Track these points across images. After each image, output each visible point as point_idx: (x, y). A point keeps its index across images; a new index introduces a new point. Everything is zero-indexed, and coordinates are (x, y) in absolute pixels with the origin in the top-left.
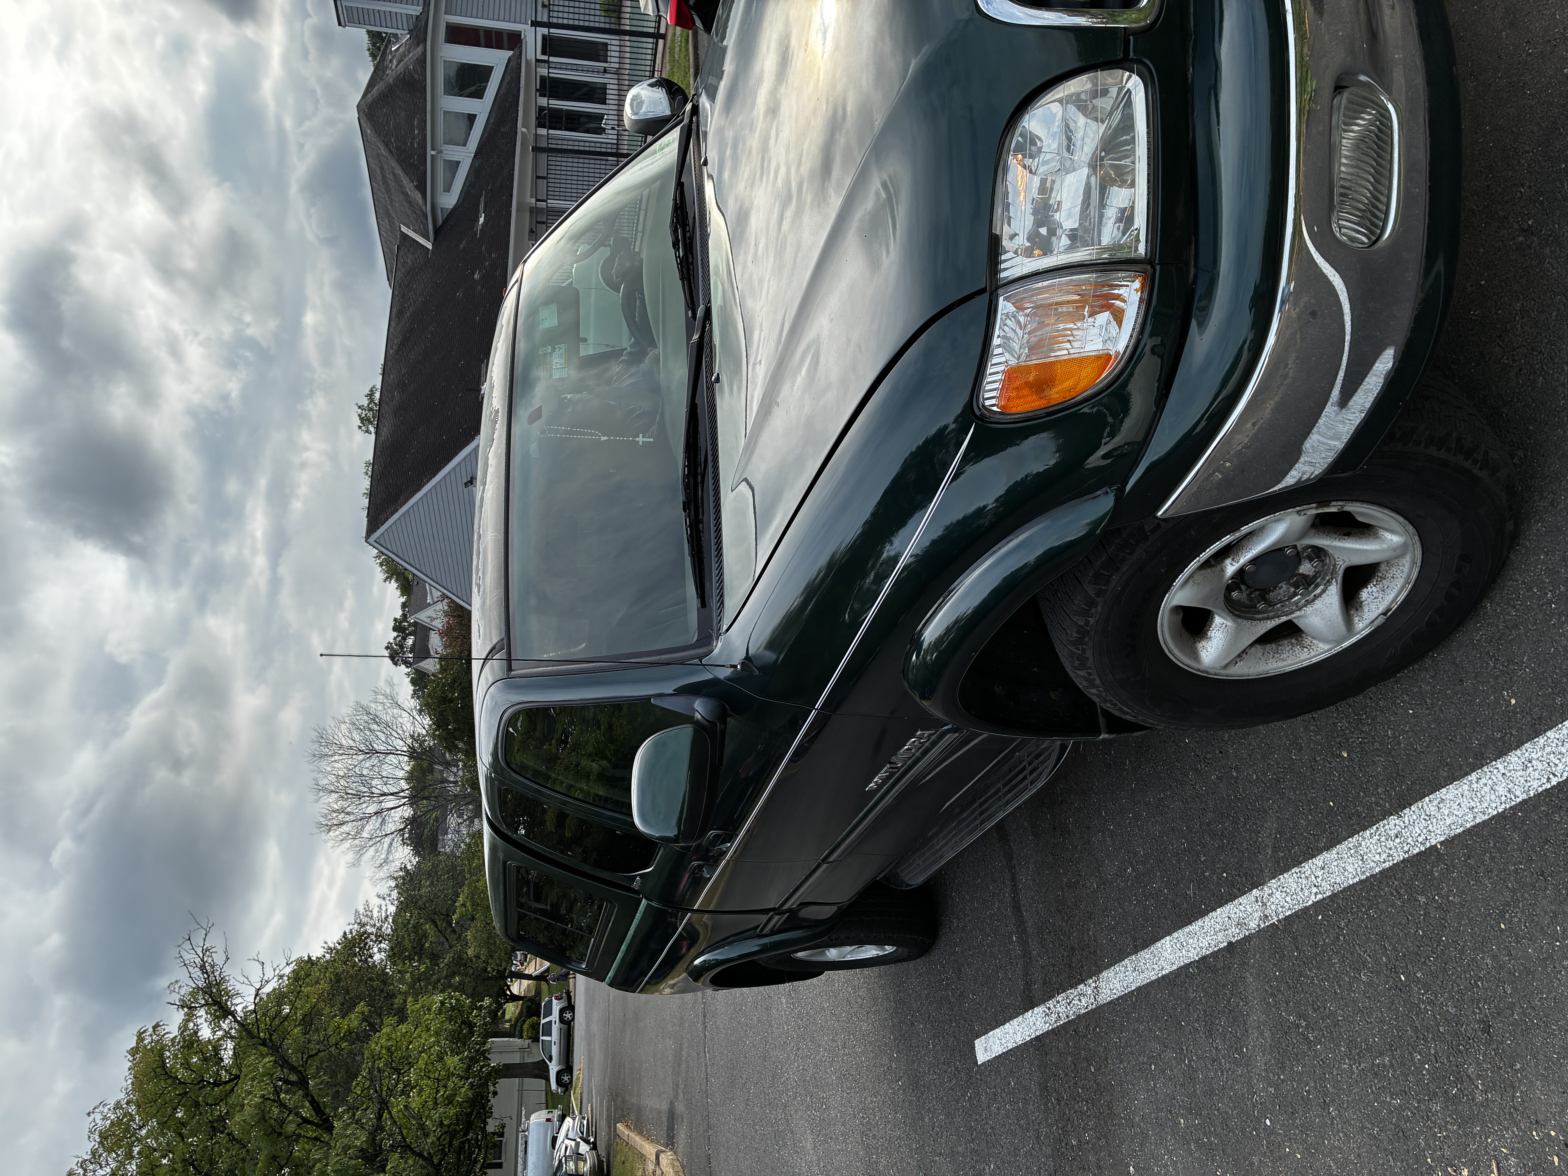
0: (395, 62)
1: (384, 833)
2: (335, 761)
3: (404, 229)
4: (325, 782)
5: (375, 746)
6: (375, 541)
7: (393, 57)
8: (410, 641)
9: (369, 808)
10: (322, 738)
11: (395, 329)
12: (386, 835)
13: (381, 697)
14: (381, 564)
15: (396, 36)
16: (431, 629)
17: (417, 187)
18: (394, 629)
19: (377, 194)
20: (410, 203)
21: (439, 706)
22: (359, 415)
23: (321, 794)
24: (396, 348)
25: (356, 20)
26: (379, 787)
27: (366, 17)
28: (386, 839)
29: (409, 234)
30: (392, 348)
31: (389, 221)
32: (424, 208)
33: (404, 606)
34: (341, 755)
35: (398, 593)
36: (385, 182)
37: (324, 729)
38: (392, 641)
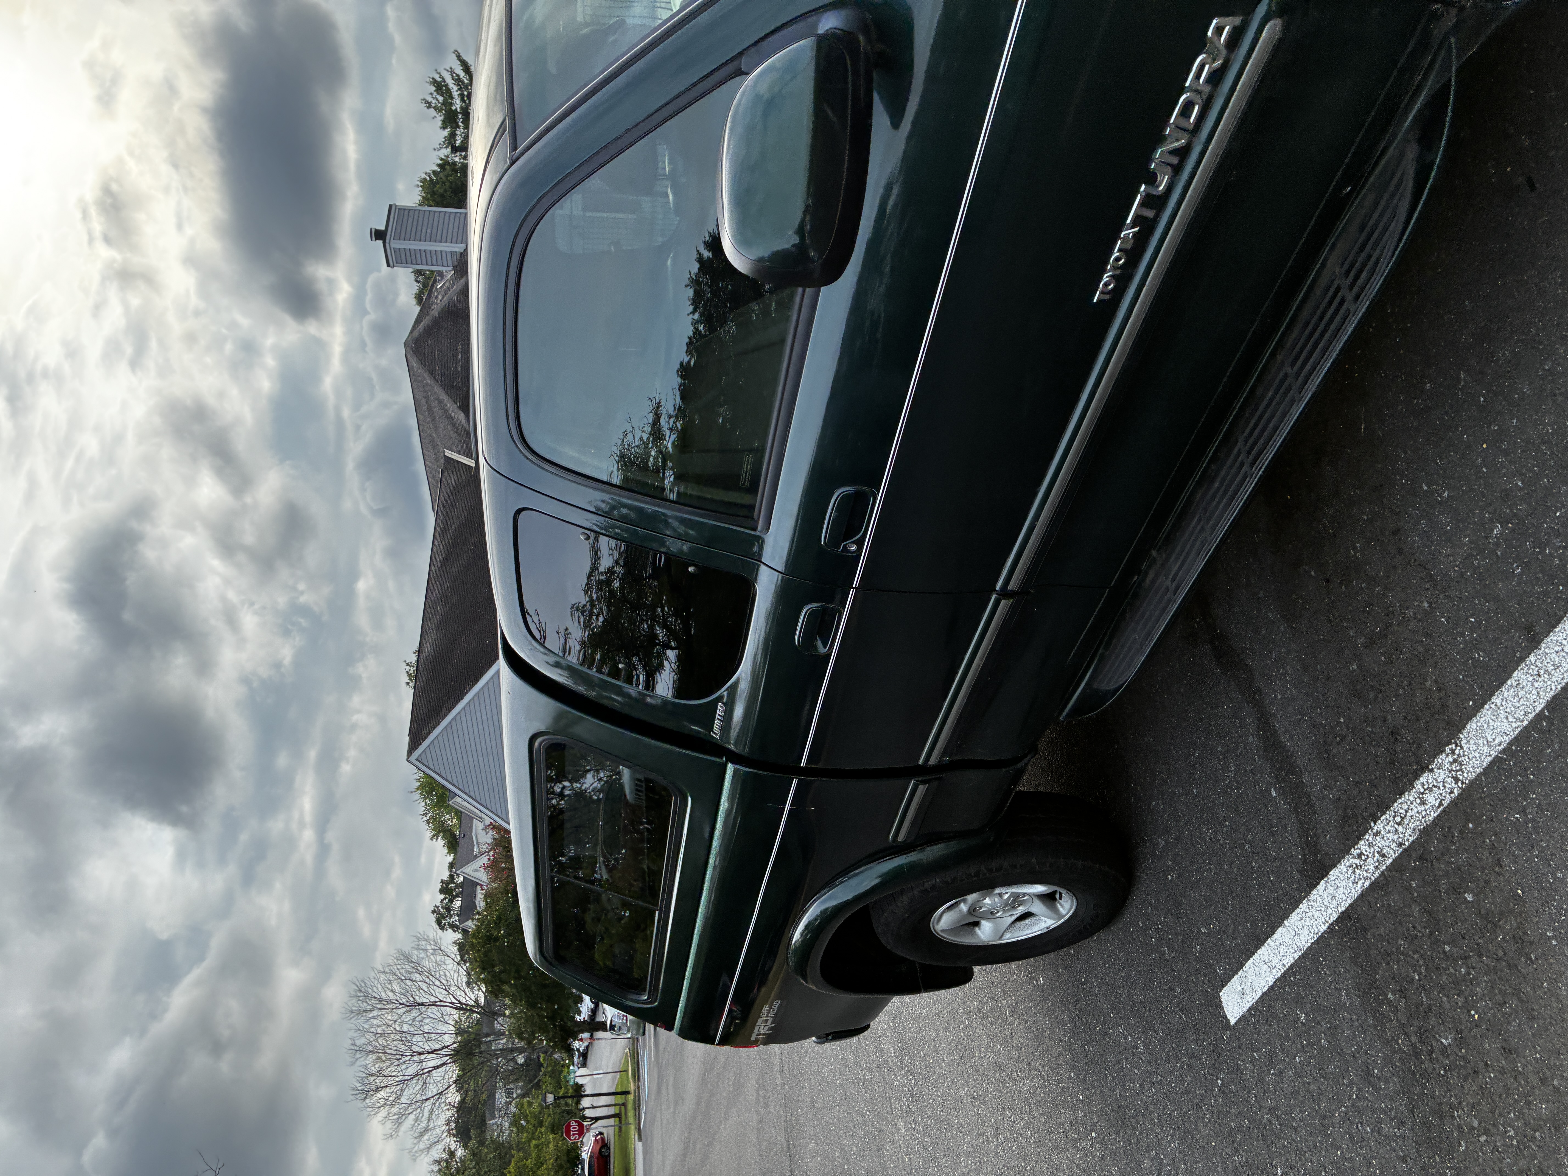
0: (440, 297)
1: (424, 1098)
2: (374, 1017)
3: (448, 453)
4: (363, 1041)
5: (417, 998)
6: (417, 760)
7: (438, 294)
8: (458, 903)
9: (409, 1070)
10: (361, 991)
11: (438, 547)
12: (427, 1100)
13: (424, 943)
14: (428, 822)
15: (441, 274)
16: (478, 884)
17: (460, 408)
18: (442, 891)
19: (423, 426)
20: (454, 425)
21: (483, 947)
22: (407, 672)
23: (358, 1055)
24: (439, 564)
25: (404, 261)
26: (421, 1044)
27: (413, 257)
28: (428, 1103)
29: (453, 457)
30: (435, 565)
31: (434, 452)
32: (467, 426)
33: (451, 866)
34: (381, 1009)
35: (445, 850)
36: (430, 410)
37: (363, 981)
38: (438, 904)
